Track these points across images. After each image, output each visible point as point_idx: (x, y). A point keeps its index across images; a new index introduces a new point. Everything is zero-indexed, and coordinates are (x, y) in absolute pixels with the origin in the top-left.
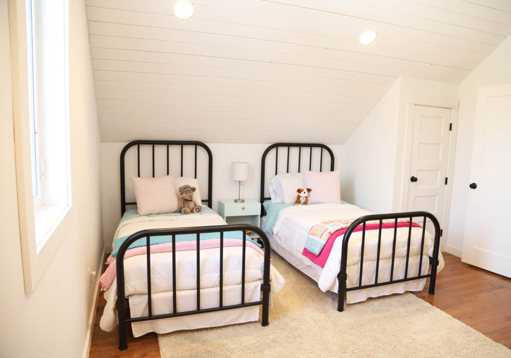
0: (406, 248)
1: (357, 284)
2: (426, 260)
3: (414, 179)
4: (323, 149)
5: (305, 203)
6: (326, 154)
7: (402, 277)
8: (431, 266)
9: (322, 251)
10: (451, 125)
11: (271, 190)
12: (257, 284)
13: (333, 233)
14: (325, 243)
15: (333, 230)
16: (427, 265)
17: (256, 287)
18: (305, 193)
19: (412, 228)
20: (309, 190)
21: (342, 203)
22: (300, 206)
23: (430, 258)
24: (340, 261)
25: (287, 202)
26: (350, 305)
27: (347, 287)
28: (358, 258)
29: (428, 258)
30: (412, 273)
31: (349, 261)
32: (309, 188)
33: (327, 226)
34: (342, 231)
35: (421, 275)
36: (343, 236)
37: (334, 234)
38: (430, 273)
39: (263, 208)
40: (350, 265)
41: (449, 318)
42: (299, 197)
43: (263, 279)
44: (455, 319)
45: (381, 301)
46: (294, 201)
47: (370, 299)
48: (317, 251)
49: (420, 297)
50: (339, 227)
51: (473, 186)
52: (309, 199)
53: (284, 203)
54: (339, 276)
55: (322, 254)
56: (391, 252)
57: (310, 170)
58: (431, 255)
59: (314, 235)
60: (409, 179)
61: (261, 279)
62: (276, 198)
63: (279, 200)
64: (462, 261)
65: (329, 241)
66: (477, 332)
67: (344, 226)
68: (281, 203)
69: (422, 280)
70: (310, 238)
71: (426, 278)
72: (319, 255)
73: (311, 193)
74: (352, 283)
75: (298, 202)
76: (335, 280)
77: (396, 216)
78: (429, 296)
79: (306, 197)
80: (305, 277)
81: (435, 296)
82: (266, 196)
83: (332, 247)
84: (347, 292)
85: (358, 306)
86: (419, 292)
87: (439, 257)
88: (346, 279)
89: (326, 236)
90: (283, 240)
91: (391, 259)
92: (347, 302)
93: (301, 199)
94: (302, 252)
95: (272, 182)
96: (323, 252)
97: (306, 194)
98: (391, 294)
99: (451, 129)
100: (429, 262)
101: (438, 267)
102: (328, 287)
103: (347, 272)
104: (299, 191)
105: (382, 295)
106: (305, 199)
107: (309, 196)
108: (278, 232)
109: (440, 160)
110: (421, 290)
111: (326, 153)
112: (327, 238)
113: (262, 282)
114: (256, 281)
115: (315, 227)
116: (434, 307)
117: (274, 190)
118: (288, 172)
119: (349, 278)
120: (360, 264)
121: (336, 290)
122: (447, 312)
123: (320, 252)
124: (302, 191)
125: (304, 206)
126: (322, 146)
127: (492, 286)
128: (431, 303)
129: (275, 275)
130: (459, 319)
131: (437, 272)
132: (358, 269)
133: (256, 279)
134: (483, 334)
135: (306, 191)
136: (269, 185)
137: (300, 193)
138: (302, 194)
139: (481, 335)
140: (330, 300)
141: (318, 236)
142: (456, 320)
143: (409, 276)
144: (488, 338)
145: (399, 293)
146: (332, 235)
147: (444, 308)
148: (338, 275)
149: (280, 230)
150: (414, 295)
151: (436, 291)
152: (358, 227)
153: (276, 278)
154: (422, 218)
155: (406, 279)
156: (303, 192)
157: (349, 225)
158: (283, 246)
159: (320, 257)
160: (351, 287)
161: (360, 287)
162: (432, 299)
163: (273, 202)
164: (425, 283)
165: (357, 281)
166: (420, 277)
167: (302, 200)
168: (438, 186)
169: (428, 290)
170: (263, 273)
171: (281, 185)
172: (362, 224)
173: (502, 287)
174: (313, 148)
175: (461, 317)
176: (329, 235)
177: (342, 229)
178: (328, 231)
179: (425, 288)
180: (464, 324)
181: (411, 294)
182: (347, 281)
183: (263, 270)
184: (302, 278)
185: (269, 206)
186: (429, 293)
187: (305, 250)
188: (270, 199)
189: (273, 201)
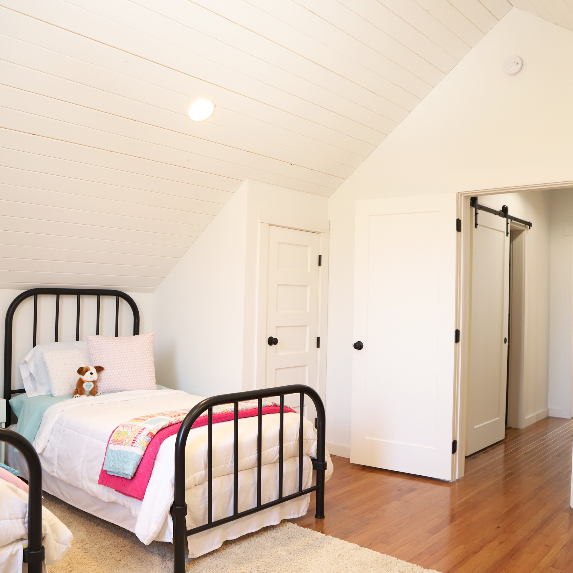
0: (277, 447)
1: (204, 521)
2: (308, 464)
3: (272, 341)
4: (120, 298)
5: (93, 393)
6: (125, 308)
7: (274, 497)
8: (316, 471)
9: (137, 469)
10: (320, 257)
11: (25, 374)
12: (16, 549)
13: (154, 433)
14: (143, 453)
15: (154, 428)
16: (309, 472)
17: (13, 556)
18: (91, 374)
19: (285, 414)
20: (99, 369)
21: (159, 389)
22: (84, 397)
23: (313, 460)
24: (173, 482)
25: (56, 393)
26: (194, 560)
27: (188, 529)
28: (204, 472)
29: (310, 460)
30: (289, 489)
31: (188, 480)
32: (99, 365)
33: (142, 424)
34: (171, 428)
35: (303, 489)
36: (175, 436)
37: (158, 437)
38: (315, 485)
39: (9, 408)
40: (190, 488)
41: (356, 549)
42: (81, 382)
43: (26, 537)
44: (363, 548)
45: (245, 544)
46: (72, 391)
47: (227, 543)
48: (129, 471)
49: (304, 527)
50: (165, 423)
51: (358, 345)
52: (99, 384)
53: (52, 395)
54: (172, 510)
55: (138, 475)
56: (255, 456)
57: (98, 334)
58: (314, 455)
59: (119, 443)
60: (266, 341)
61: (22, 539)
62: (35, 389)
63: (42, 391)
64: (352, 461)
65: (150, 449)
66: (399, 560)
67: (173, 420)
68: (47, 395)
69: (304, 498)
70: (112, 451)
71: (309, 494)
72: (132, 478)
73: (103, 373)
74: (195, 520)
75: (79, 390)
76: (167, 518)
77: (259, 395)
78: (317, 522)
79: (94, 382)
80: (103, 527)
81: (326, 519)
82: (15, 386)
83: (155, 459)
84: (188, 538)
85: (208, 559)
86: (302, 518)
87: (326, 457)
88: (186, 513)
89: (143, 441)
90: (55, 462)
91: (256, 469)
92: (190, 556)
93: (84, 385)
94: (98, 478)
95: (27, 359)
96: (141, 470)
97: (95, 376)
98: (260, 528)
99: (320, 264)
100: (312, 467)
101: (326, 472)
102: (155, 533)
103: (186, 501)
104: (81, 371)
105: (245, 533)
106: (92, 385)
107: (99, 379)
108: (43, 450)
109: (308, 310)
110: (304, 514)
111: (125, 306)
112: (146, 444)
113: (25, 543)
114: (12, 543)
115: (120, 429)
116: (330, 537)
117: (31, 374)
118: (56, 340)
119: (191, 511)
120: (206, 484)
121: (169, 537)
122: (350, 541)
123: (134, 471)
124: (87, 370)
125: (91, 397)
126: (119, 295)
127: (399, 490)
128: (323, 532)
129: (51, 526)
130: (369, 547)
131: (326, 481)
132: (204, 493)
133: (12, 539)
134: (408, 561)
135: (94, 371)
136: (21, 366)
137: (83, 374)
138: (87, 377)
139: (405, 563)
140: (156, 560)
141: (127, 444)
142: (365, 550)
143: (285, 494)
144: (415, 565)
145: (272, 524)
146: (153, 437)
147: (344, 535)
148: (172, 507)
149: (49, 445)
150: (296, 525)
151: (327, 513)
152: (198, 419)
153: (54, 531)
154: (297, 396)
155: (281, 500)
156: (88, 373)
157: (182, 418)
158: (55, 474)
159: (136, 481)
160: (194, 527)
161: (211, 525)
162: (323, 525)
163: (29, 397)
164: (309, 501)
165: (204, 515)
166: (301, 493)
167: (88, 387)
168: (307, 350)
169: (314, 512)
170: (27, 525)
171: (44, 364)
172: (206, 412)
173: (412, 490)
174: (102, 297)
175: (370, 544)
176: (148, 438)
177: (171, 425)
178: (146, 432)
179: (309, 511)
180: (378, 554)
181: (290, 524)
182: (188, 518)
183: (27, 519)
184: (99, 529)
185: (22, 403)
186: (316, 517)
187: (104, 473)
188: (23, 391)
189: (30, 393)
